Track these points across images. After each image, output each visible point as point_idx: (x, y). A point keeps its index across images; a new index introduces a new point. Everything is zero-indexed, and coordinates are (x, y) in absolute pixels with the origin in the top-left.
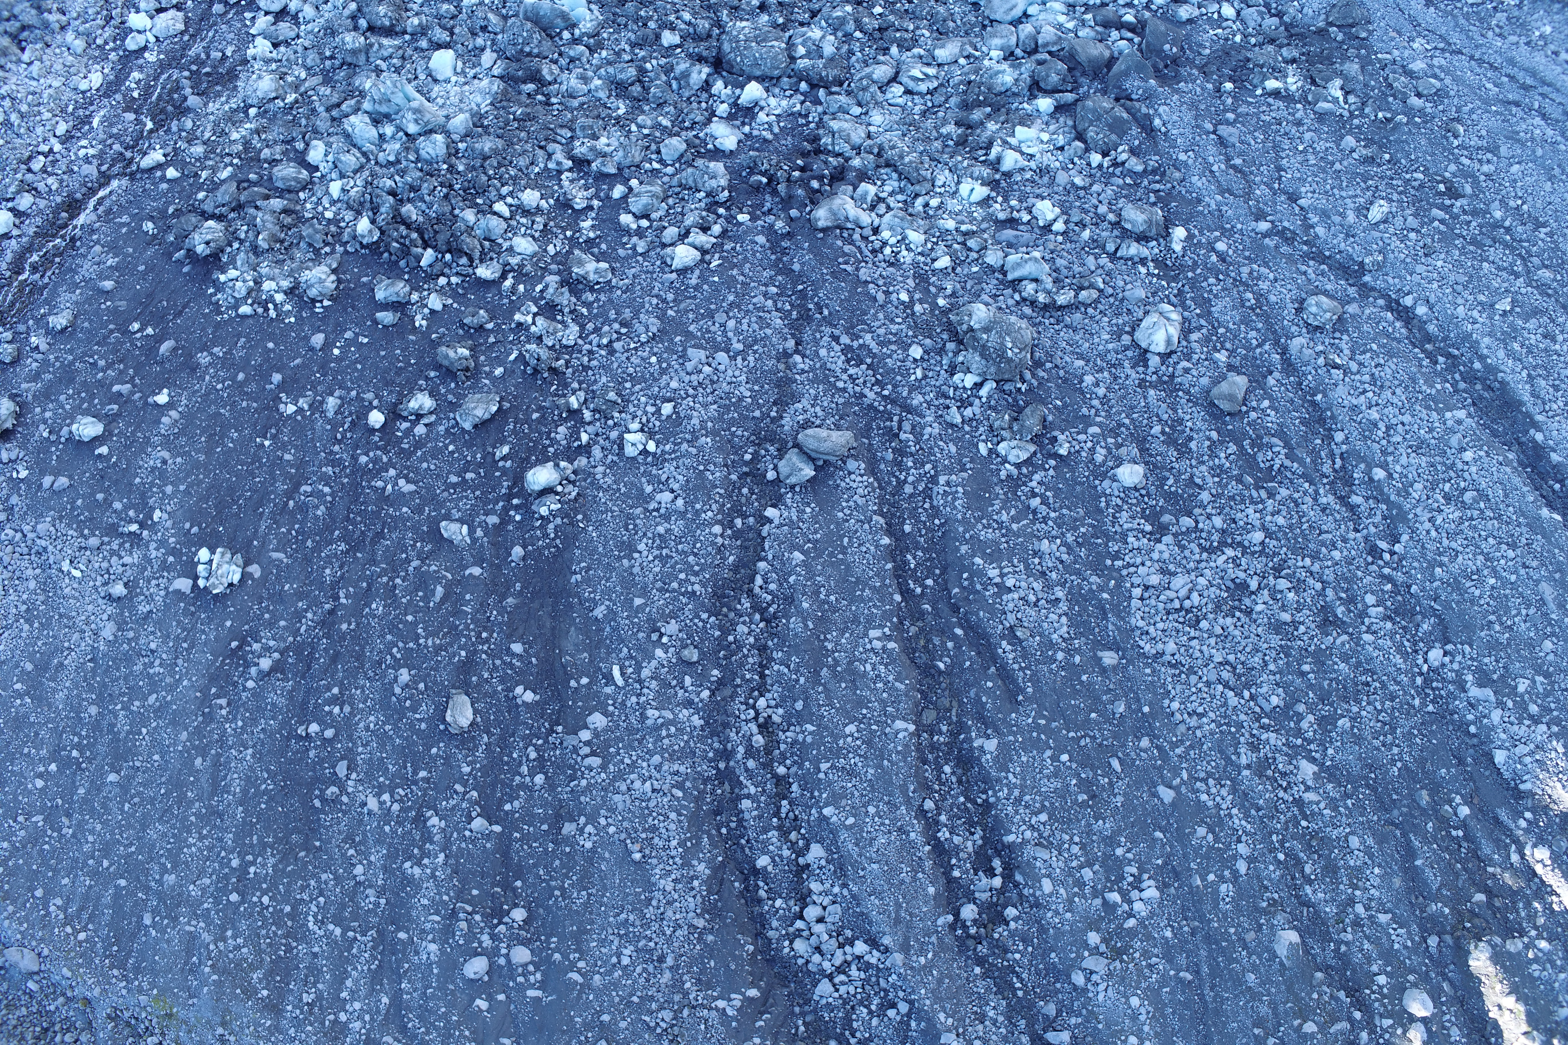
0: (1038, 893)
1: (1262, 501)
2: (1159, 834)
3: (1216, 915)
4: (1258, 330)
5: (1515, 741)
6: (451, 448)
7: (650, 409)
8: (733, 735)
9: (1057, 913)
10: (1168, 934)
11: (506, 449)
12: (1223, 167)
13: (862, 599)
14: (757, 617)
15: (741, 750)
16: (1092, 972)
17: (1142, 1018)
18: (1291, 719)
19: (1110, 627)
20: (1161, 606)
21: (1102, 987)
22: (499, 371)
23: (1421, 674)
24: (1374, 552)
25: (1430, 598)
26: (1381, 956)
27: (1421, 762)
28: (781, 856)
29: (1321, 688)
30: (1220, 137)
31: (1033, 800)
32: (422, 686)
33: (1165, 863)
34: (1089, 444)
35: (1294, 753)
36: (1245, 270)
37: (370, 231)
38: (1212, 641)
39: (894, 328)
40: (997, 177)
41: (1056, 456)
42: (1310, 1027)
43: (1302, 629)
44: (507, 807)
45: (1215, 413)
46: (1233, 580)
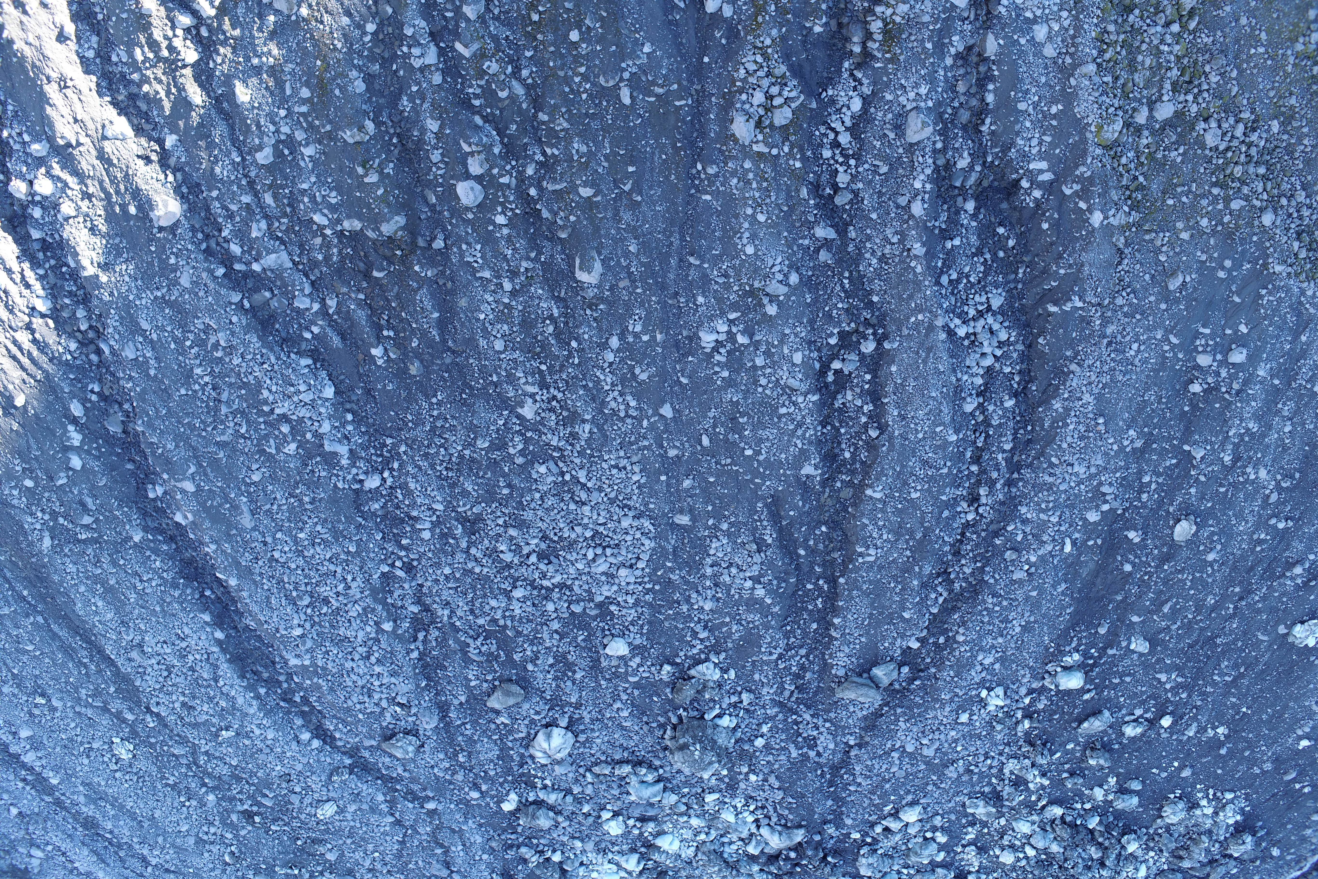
0: (807, 353)
1: (504, 617)
2: (684, 380)
3: (650, 306)
4: (462, 734)
5: (312, 405)
6: (1122, 699)
7: (975, 718)
8: (1001, 496)
9: (796, 335)
10: (701, 300)
11: (1087, 697)
12: (453, 849)
13: (870, 582)
14: (952, 576)
15: (998, 486)
16: (780, 282)
17: (747, 235)
18: (530, 452)
19: (673, 542)
20: (624, 552)
21: (777, 268)
22: (1070, 746)
23: (391, 470)
24: (409, 568)
25: (364, 527)
26: (496, 241)
27: (411, 399)
28: (995, 405)
29: (494, 473)
30: (448, 868)
31: (786, 424)
32: (1201, 548)
33: (685, 355)
34: (641, 669)
35: (538, 426)
36: (460, 777)
37: (1128, 843)
38: (586, 521)
39: (770, 758)
40: (643, 850)
41: (673, 664)
42: (586, 192)
43: (501, 522)
44: (1174, 461)
45: (524, 682)
46: (550, 563)
